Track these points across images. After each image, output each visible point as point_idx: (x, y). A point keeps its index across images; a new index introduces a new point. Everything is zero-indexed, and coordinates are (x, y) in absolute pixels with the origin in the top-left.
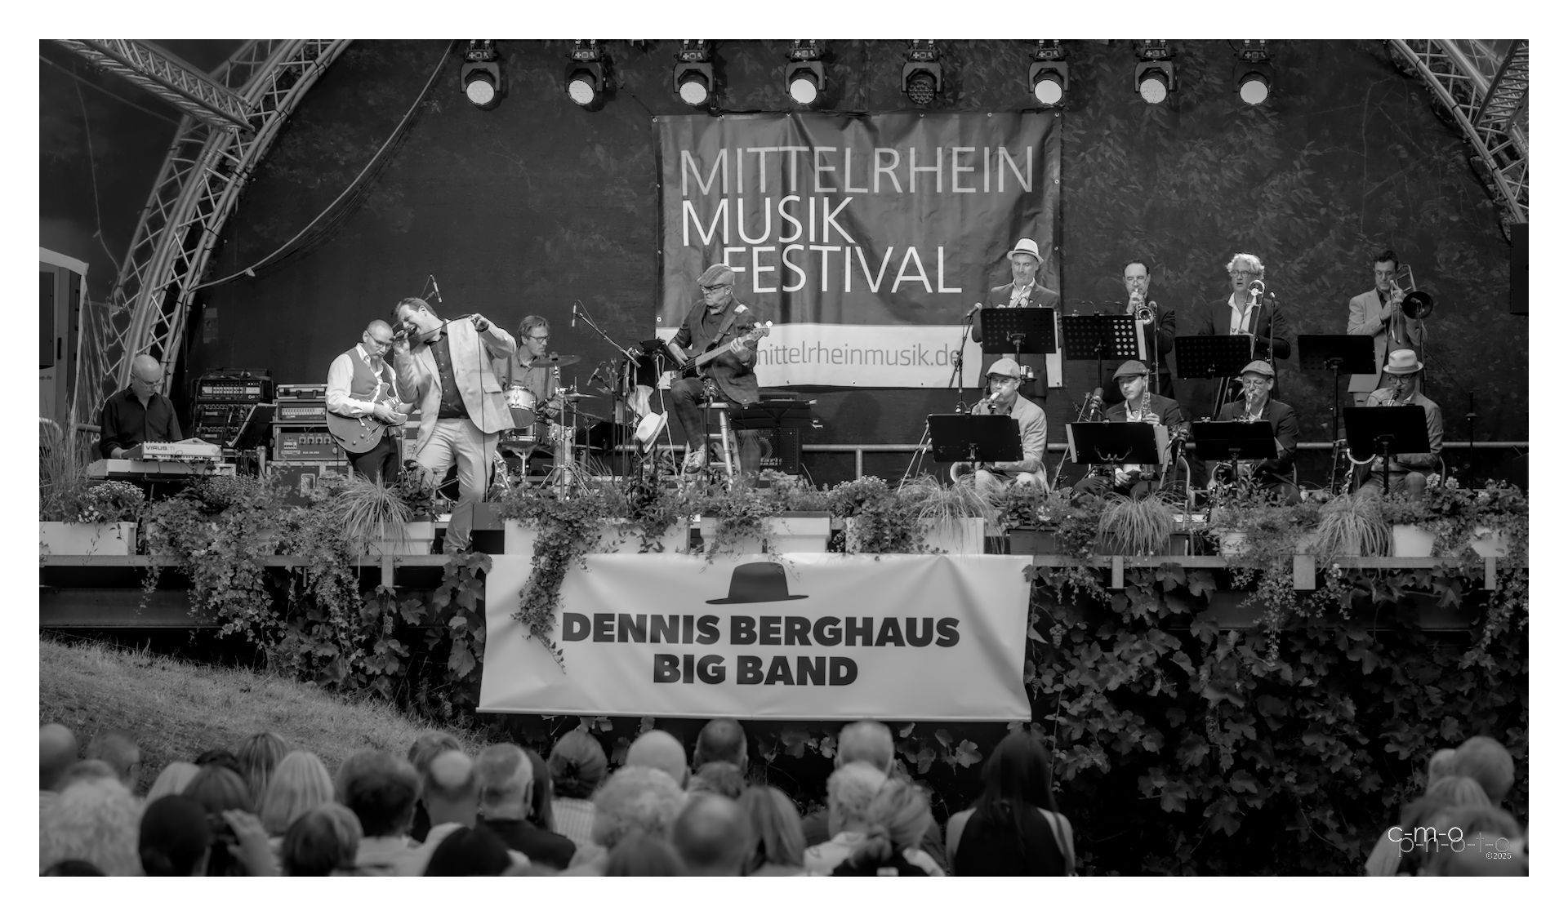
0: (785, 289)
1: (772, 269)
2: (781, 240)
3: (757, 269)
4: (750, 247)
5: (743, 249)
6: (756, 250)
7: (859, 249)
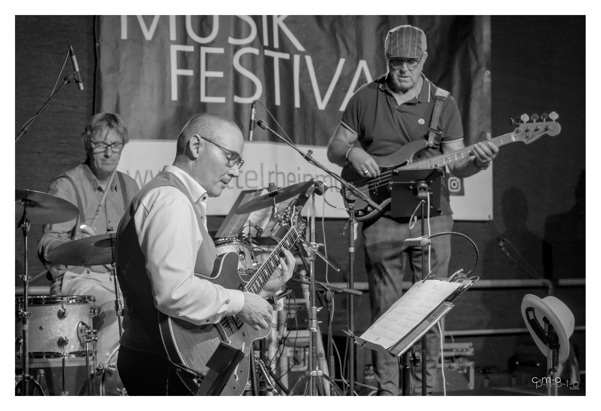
0: (237, 99)
1: (220, 74)
2: (232, 41)
3: (204, 74)
4: (198, 46)
5: (190, 49)
6: (204, 50)
7: (308, 59)
